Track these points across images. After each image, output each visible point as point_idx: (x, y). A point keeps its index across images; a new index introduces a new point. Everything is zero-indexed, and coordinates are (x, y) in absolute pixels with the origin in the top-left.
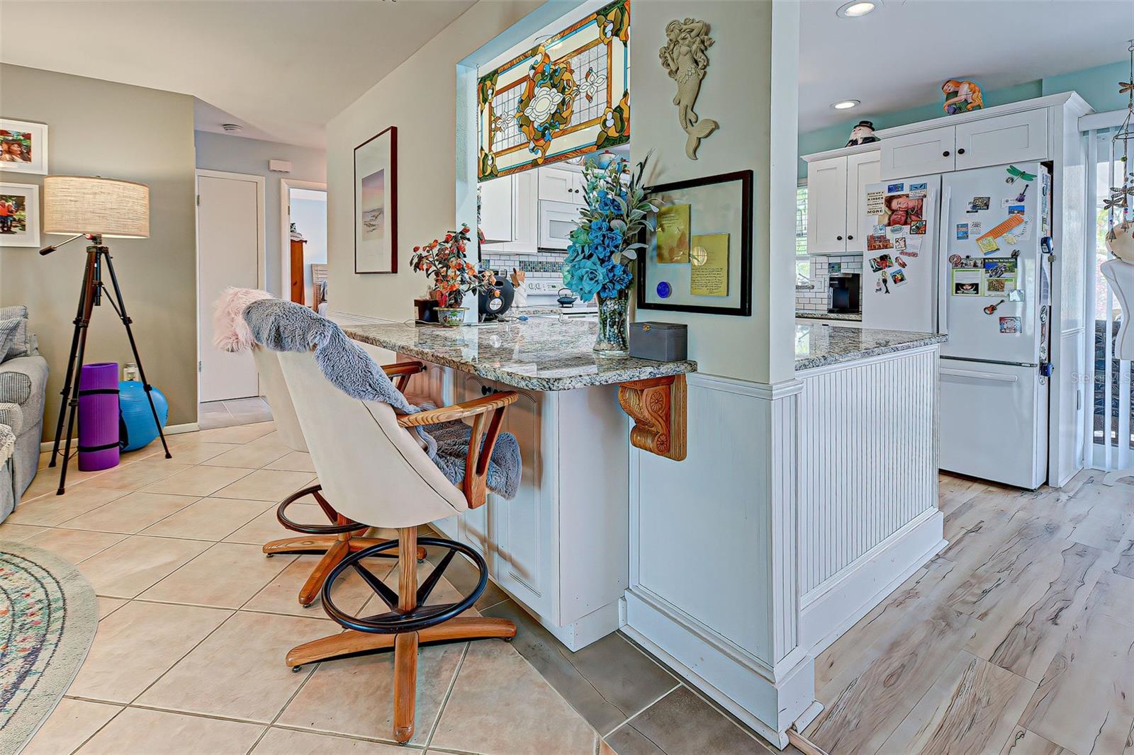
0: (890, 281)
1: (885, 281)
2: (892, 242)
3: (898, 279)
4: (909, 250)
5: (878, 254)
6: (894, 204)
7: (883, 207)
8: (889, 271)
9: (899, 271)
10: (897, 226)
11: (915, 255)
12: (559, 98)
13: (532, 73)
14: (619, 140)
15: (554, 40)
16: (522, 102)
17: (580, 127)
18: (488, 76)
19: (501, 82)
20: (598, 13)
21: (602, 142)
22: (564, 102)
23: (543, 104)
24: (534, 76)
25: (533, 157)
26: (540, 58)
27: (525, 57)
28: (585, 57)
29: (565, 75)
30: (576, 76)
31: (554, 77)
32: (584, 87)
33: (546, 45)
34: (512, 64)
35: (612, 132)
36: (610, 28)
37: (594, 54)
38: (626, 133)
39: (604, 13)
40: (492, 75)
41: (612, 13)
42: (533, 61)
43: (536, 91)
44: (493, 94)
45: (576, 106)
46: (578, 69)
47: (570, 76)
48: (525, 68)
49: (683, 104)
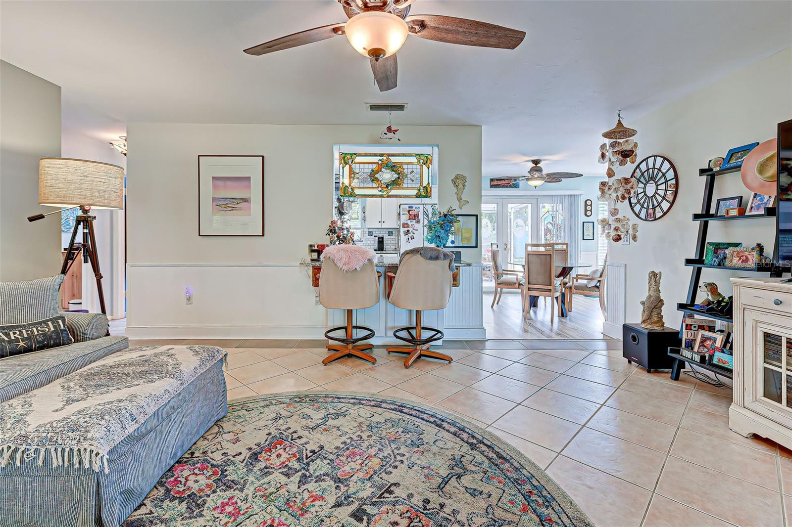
0: (410, 239)
1: (408, 239)
2: (410, 225)
3: (413, 238)
4: (415, 228)
5: (406, 229)
7: (407, 214)
8: (410, 235)
9: (413, 236)
10: (412, 220)
11: (417, 230)
12: (396, 176)
13: (380, 162)
14: (426, 197)
15: (393, 155)
16: (373, 171)
17: (407, 188)
18: (349, 154)
19: (358, 159)
20: (416, 155)
21: (418, 196)
22: (399, 178)
23: (387, 176)
24: (382, 164)
25: (381, 193)
26: (385, 158)
27: (375, 155)
28: (410, 166)
29: (400, 169)
30: (405, 171)
31: (393, 168)
32: (409, 176)
33: (389, 155)
34: (366, 155)
35: (423, 194)
36: (422, 161)
37: (414, 167)
38: (429, 195)
39: (419, 155)
40: (352, 154)
41: (422, 157)
42: (381, 158)
43: (383, 170)
44: (352, 162)
45: (405, 181)
46: (407, 169)
47: (402, 170)
48: (376, 159)
49: (459, 194)
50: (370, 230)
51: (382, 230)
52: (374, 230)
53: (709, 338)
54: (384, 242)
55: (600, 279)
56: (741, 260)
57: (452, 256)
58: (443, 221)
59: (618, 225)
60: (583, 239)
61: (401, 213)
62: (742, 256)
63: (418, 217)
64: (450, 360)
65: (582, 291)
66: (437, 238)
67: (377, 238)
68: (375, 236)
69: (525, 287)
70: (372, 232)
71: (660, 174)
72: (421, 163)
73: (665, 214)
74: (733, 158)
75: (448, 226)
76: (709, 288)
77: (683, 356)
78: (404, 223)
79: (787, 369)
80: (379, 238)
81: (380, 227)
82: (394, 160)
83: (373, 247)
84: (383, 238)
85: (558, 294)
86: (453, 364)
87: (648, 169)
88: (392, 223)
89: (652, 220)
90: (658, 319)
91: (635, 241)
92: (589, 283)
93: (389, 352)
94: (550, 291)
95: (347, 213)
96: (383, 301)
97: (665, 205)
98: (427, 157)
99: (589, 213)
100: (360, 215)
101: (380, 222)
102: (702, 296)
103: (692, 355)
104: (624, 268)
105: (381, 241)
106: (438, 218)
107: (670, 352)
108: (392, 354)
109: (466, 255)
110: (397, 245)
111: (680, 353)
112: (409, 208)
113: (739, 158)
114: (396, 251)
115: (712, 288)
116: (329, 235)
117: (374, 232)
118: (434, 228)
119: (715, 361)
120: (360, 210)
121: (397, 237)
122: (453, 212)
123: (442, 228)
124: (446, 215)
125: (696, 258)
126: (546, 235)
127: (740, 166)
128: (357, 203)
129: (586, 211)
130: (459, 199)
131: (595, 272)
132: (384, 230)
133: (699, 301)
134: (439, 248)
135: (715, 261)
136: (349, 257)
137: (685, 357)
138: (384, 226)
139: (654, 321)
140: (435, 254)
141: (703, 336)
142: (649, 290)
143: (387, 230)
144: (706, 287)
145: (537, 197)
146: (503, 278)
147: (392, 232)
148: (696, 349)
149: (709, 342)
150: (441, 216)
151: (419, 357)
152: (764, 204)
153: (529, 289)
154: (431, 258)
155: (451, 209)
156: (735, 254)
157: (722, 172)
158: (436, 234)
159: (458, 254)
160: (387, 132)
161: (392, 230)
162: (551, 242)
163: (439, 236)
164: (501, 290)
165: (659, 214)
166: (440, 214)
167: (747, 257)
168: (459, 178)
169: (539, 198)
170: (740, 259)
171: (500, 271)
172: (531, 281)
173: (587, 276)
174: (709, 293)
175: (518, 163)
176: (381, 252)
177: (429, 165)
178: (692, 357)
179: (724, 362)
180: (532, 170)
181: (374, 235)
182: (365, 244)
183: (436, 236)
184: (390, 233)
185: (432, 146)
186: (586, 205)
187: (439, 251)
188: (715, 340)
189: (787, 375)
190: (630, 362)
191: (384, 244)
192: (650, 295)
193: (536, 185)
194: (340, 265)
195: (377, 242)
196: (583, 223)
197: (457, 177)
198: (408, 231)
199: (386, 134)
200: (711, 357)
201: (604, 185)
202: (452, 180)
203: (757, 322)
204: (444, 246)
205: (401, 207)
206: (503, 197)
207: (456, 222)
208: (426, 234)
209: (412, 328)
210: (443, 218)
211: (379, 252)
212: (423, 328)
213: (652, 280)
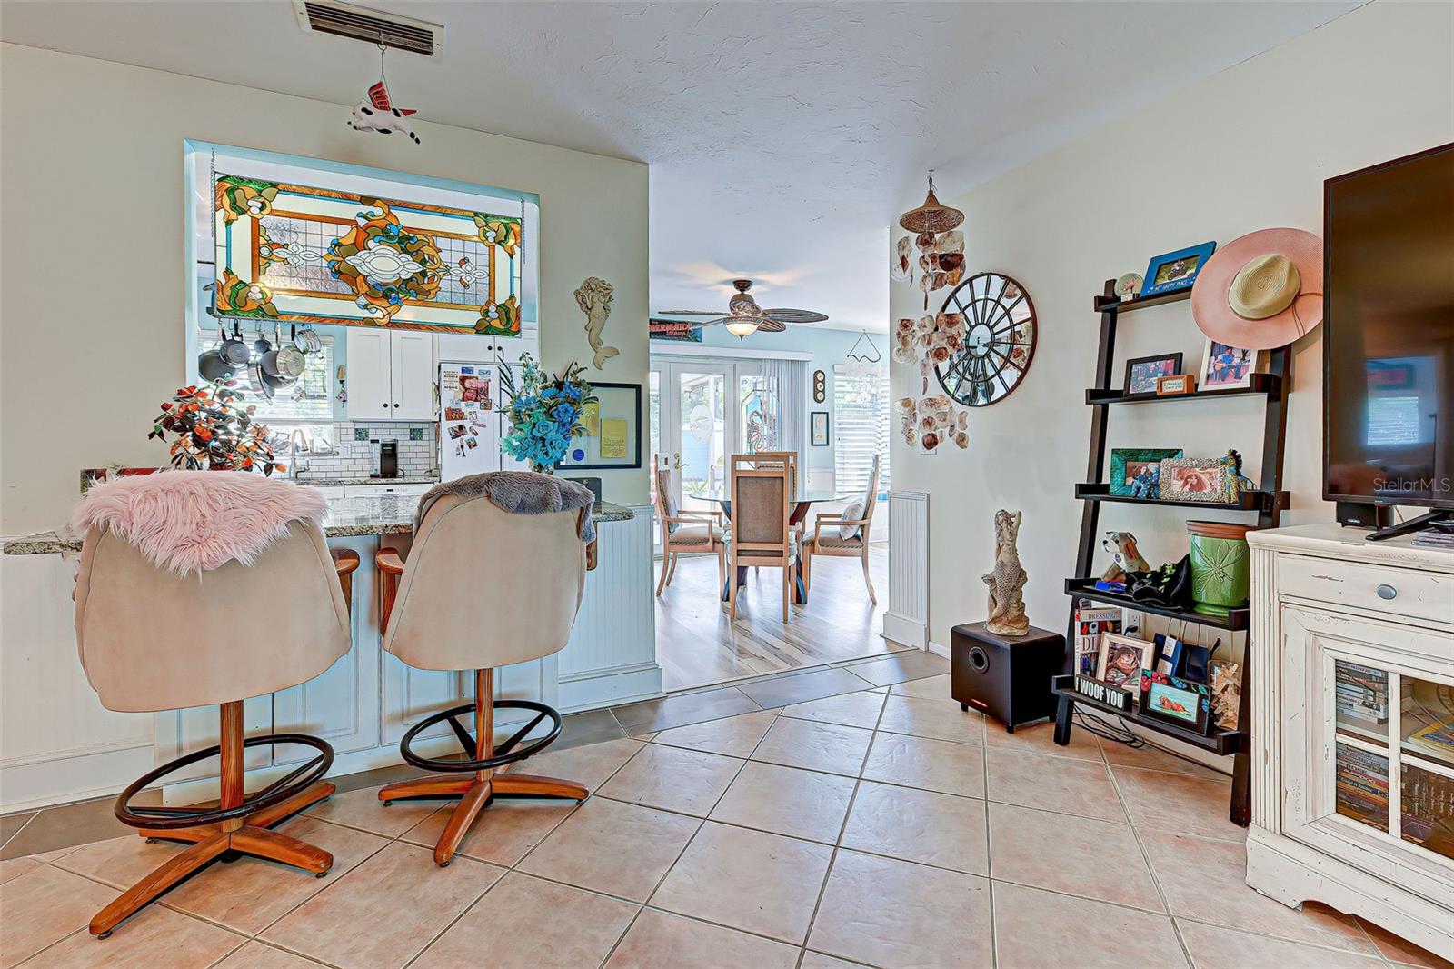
0: (466, 447)
1: (462, 447)
2: (467, 414)
3: (473, 445)
4: (479, 422)
5: (456, 423)
6: (467, 383)
7: (458, 384)
8: (465, 438)
9: (473, 440)
10: (470, 402)
11: (484, 426)
12: (415, 267)
13: (362, 222)
14: (505, 333)
15: (406, 206)
16: (339, 245)
17: (451, 305)
18: (250, 181)
19: (282, 202)
20: (476, 214)
21: (482, 329)
22: (423, 274)
23: (384, 263)
24: (366, 228)
25: (365, 314)
26: (378, 211)
27: (346, 197)
28: (457, 244)
29: (426, 249)
30: (444, 256)
31: (406, 243)
32: (457, 272)
33: (390, 204)
34: (312, 193)
35: (496, 324)
36: (491, 234)
37: (470, 246)
38: (513, 329)
39: (484, 218)
40: (263, 185)
41: (494, 224)
42: (365, 209)
43: (371, 244)
44: (261, 209)
45: (444, 284)
46: (449, 253)
47: (434, 253)
48: (350, 211)
49: (595, 331)
50: (359, 426)
51: (394, 425)
52: (371, 425)
53: (1125, 650)
54: (399, 456)
55: (863, 523)
56: (1188, 486)
57: (587, 496)
58: (552, 398)
59: (930, 412)
60: (812, 445)
61: (443, 385)
62: (1190, 477)
63: (486, 393)
64: (580, 796)
65: (836, 549)
66: (535, 444)
67: (377, 447)
68: (372, 441)
69: (731, 548)
70: (366, 431)
71: (1000, 311)
72: (491, 240)
73: (1009, 391)
74: (1162, 274)
75: (566, 411)
76: (1122, 544)
77: (1083, 694)
78: (450, 409)
79: (1403, 750)
80: (383, 445)
81: (388, 417)
82: (407, 219)
83: (368, 467)
84: (394, 446)
85: (793, 560)
86: (590, 804)
87: (974, 302)
88: (421, 410)
89: (984, 405)
90: (1018, 613)
91: (963, 447)
92: (845, 530)
93: (387, 801)
94: (780, 554)
95: (289, 382)
96: (367, 640)
97: (1010, 375)
98: (505, 225)
99: (820, 396)
100: (331, 387)
101: (386, 406)
102: (1106, 561)
103: (1104, 691)
104: (925, 503)
105: (390, 453)
106: (540, 391)
107: (1058, 687)
108: (397, 806)
109: (615, 487)
110: (433, 461)
111: (1074, 688)
112: (463, 371)
113: (1176, 273)
114: (431, 476)
115: (1128, 544)
116: (161, 435)
117: (371, 432)
118: (529, 416)
119: (1155, 704)
120: (330, 374)
121: (433, 443)
122: (581, 376)
123: (552, 416)
124: (563, 383)
125: (1091, 483)
126: (750, 436)
127: (1189, 289)
128: (320, 355)
129: (816, 391)
130: (596, 344)
131: (854, 509)
132: (399, 425)
133: (1099, 570)
134: (544, 474)
135: (1139, 489)
136: (198, 518)
137: (1088, 696)
138: (398, 415)
139: (1012, 616)
140: (536, 492)
141: (1113, 647)
142: (999, 549)
143: (407, 426)
144: (1117, 542)
145: (735, 362)
146: (679, 528)
147: (420, 431)
148: (1101, 676)
149: (1126, 659)
150: (548, 383)
151: (488, 802)
152: (1234, 367)
153: (739, 553)
154: (522, 508)
155: (575, 368)
156: (1175, 472)
157: (1139, 300)
158: (535, 432)
159: (595, 485)
160: (370, 107)
161: (420, 426)
162: (759, 450)
163: (543, 439)
164: (675, 553)
165: (999, 391)
166: (545, 380)
167: (1199, 480)
168: (594, 287)
169: (739, 364)
170: (1186, 483)
171: (674, 515)
172: (744, 536)
173: (839, 516)
174: (1122, 556)
175: (709, 286)
176: (390, 480)
177: (512, 247)
178: (1105, 697)
179: (1175, 706)
180: (735, 301)
181: (371, 438)
182: (344, 462)
183: (534, 438)
184: (416, 434)
185: (521, 195)
186: (816, 381)
187: (545, 483)
188: (1138, 651)
189: (1402, 763)
190: (965, 708)
191: (400, 461)
192: (1002, 562)
193: (743, 333)
194: (158, 550)
195: (379, 455)
196: (812, 413)
197: (588, 285)
198: (461, 427)
199: (369, 113)
200: (1146, 695)
201: (907, 326)
202: (577, 293)
203: (1316, 635)
204: (558, 466)
205: (442, 370)
206: (672, 359)
207: (587, 401)
208: (505, 435)
209: (466, 709)
210: (553, 391)
211: (384, 480)
212: (498, 704)
213: (1005, 529)
